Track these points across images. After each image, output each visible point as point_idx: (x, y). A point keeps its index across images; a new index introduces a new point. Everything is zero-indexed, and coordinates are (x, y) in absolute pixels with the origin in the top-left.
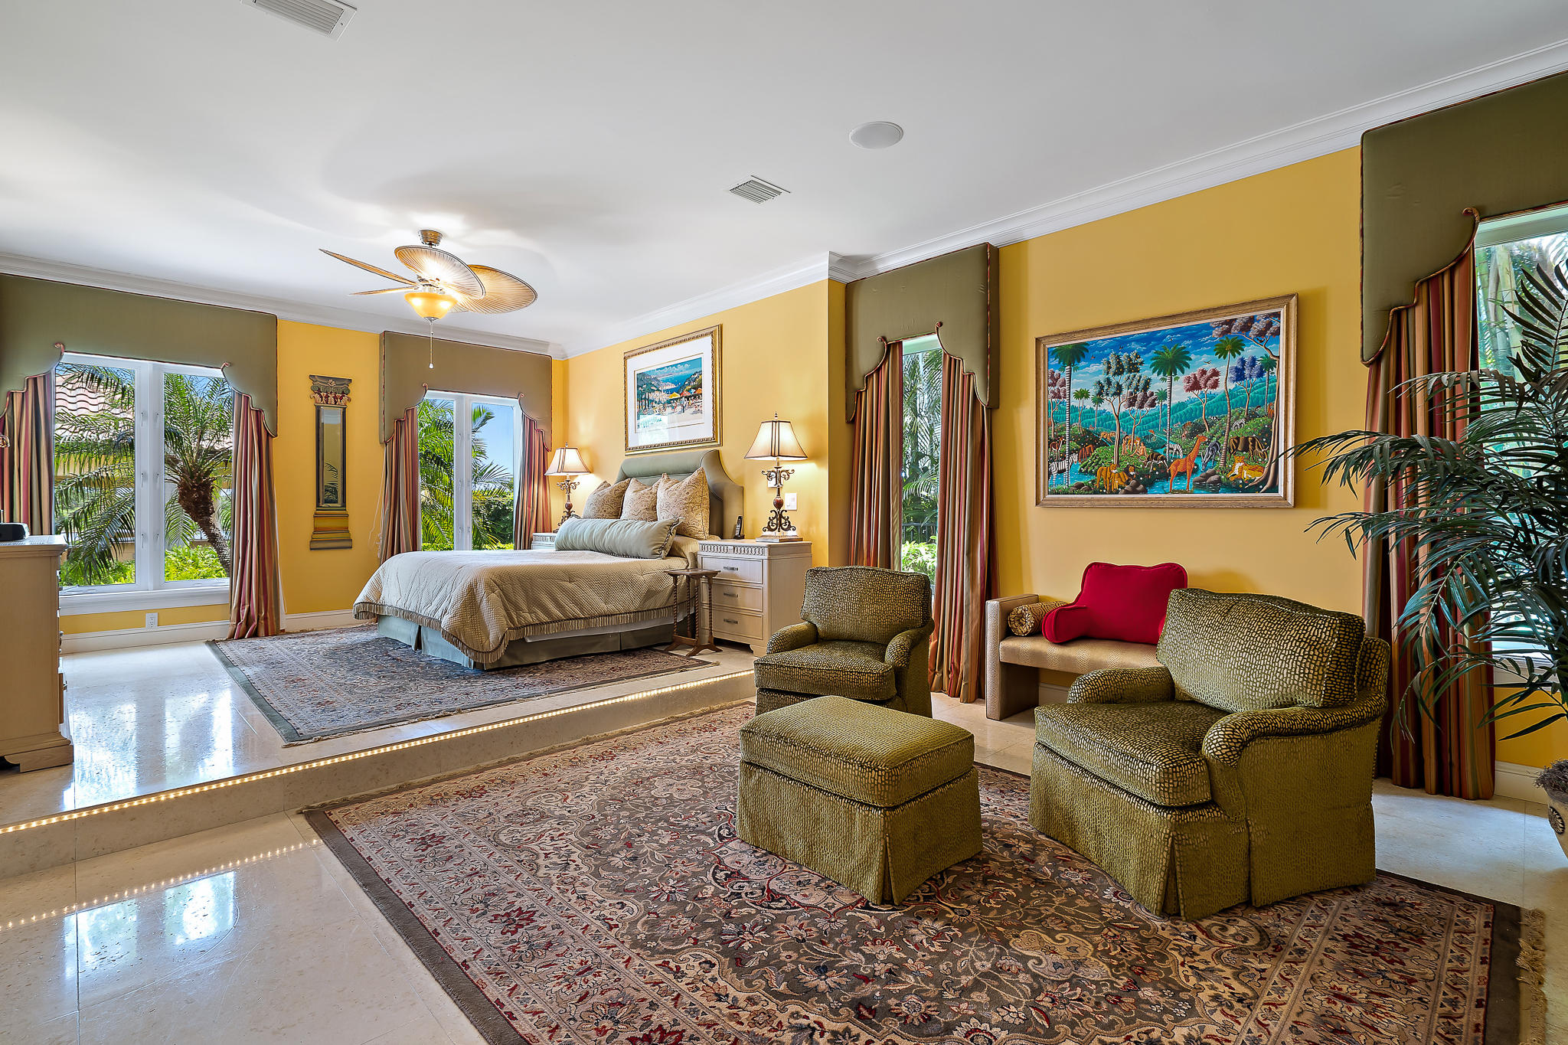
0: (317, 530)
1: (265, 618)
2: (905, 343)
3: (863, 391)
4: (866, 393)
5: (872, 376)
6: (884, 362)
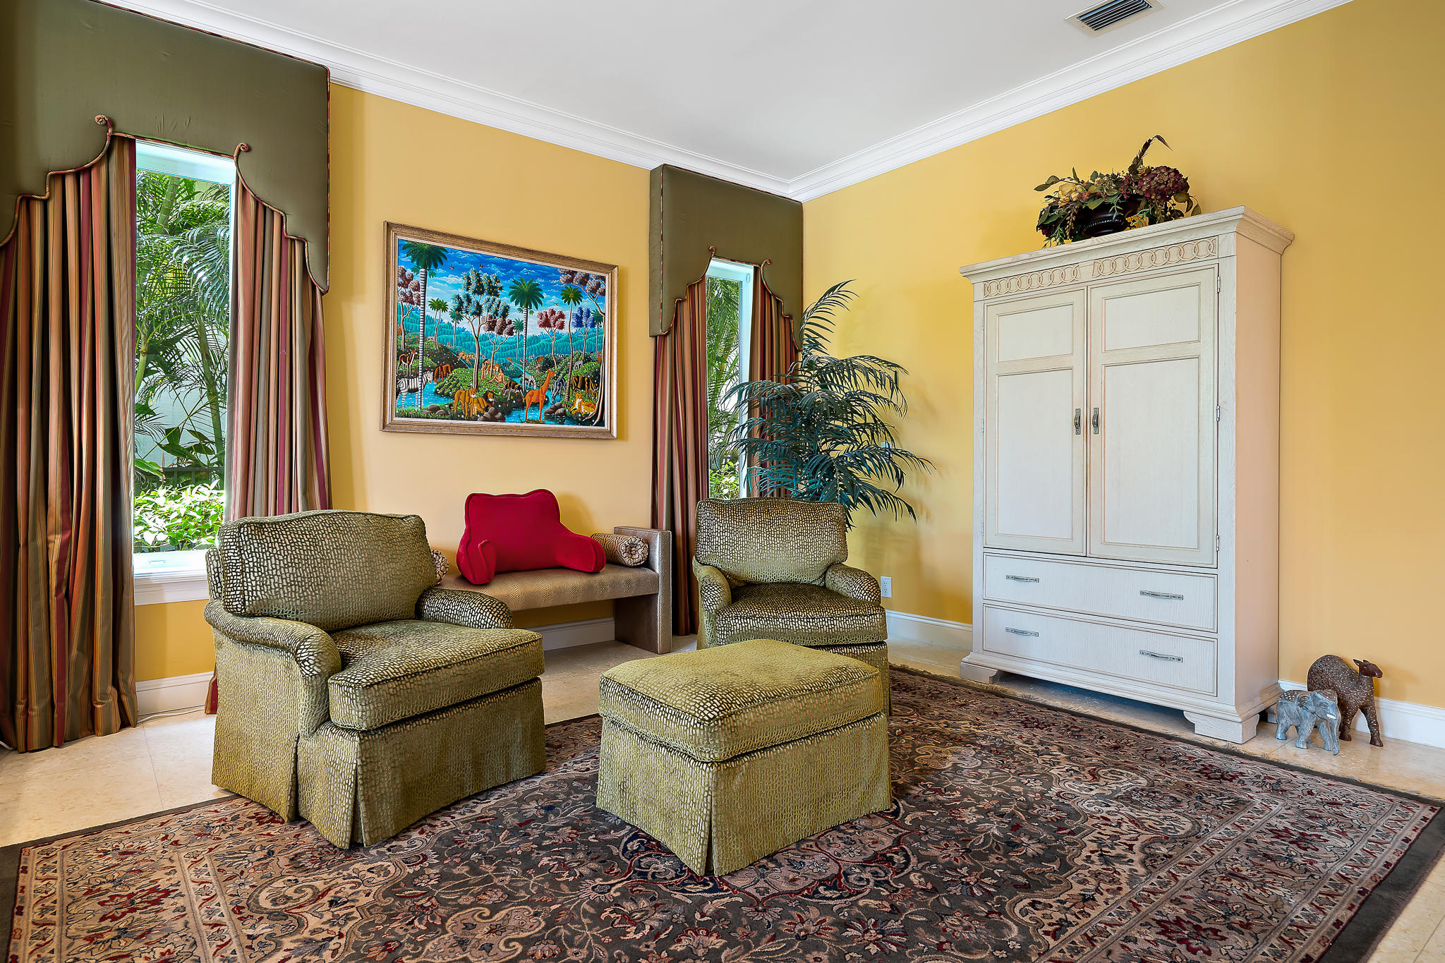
2: (141, 147)
3: (38, 199)
4: (45, 203)
5: (63, 177)
6: (98, 164)
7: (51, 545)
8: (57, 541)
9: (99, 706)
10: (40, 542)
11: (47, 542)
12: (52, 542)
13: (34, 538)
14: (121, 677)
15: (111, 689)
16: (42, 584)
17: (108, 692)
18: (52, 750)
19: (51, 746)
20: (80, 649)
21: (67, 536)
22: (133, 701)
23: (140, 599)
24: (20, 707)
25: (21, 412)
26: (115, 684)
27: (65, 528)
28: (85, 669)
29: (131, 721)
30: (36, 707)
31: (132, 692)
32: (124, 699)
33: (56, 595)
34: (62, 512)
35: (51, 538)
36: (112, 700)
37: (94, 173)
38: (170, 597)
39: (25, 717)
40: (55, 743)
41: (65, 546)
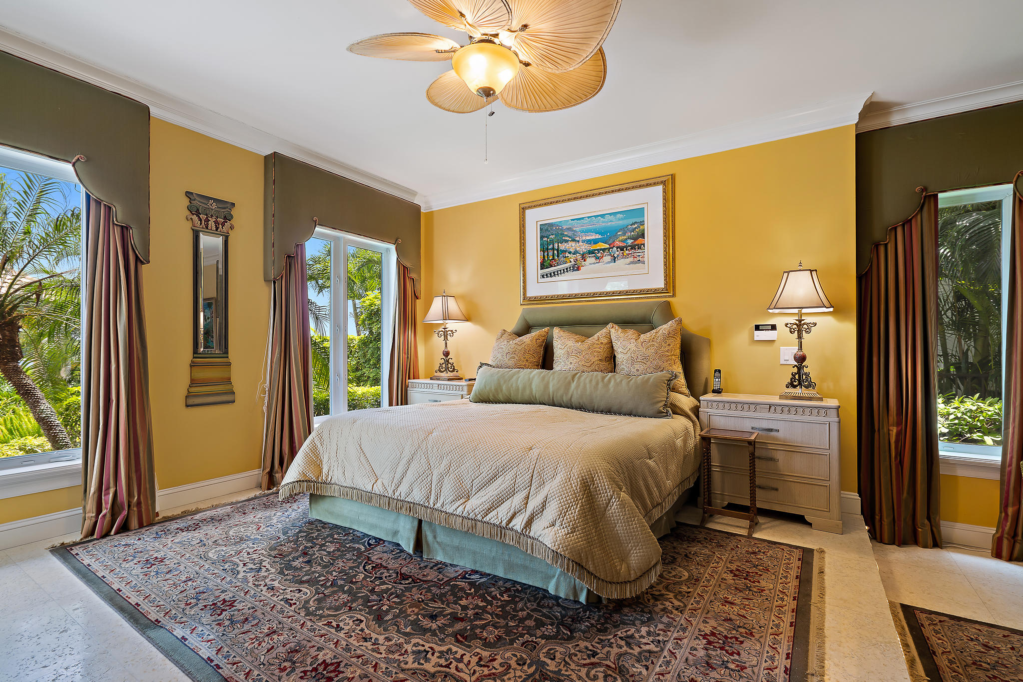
0: (193, 382)
1: (139, 503)
2: (940, 195)
3: (882, 244)
4: (886, 245)
5: (895, 229)
6: (917, 215)
7: (891, 432)
8: (894, 430)
9: (920, 530)
10: (886, 430)
11: (889, 430)
12: (891, 430)
13: (883, 428)
14: (932, 516)
15: (926, 521)
16: (887, 454)
17: (925, 523)
18: (895, 546)
19: (894, 544)
20: (908, 493)
21: (900, 428)
22: (939, 532)
23: (943, 471)
24: (877, 517)
25: (875, 359)
26: (929, 518)
27: (899, 424)
28: (911, 506)
29: (939, 544)
30: (885, 520)
31: (938, 526)
32: (934, 529)
33: (895, 461)
34: (897, 415)
35: (891, 428)
36: (928, 528)
37: (913, 221)
38: (960, 472)
39: (880, 523)
40: (897, 543)
41: (898, 434)
